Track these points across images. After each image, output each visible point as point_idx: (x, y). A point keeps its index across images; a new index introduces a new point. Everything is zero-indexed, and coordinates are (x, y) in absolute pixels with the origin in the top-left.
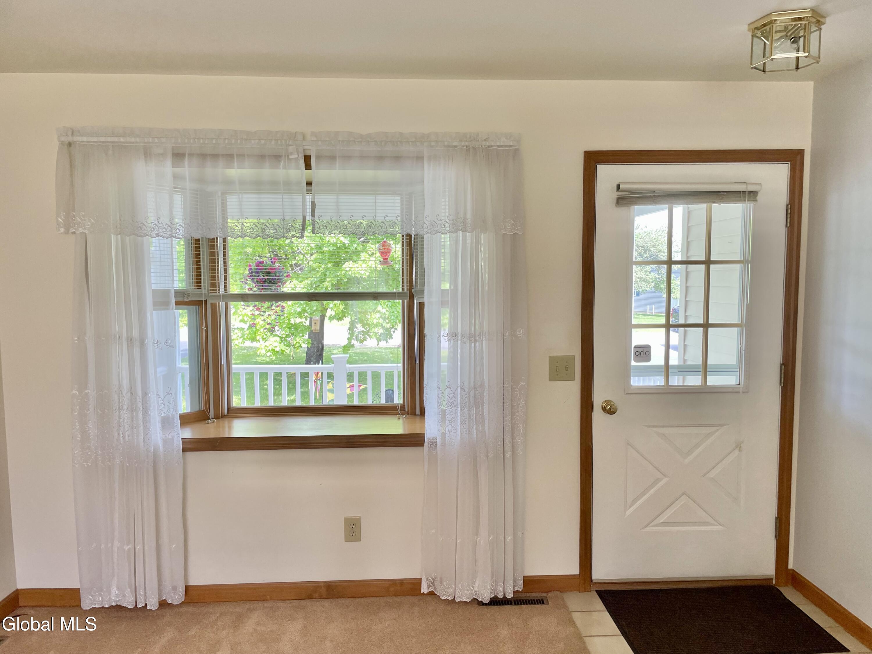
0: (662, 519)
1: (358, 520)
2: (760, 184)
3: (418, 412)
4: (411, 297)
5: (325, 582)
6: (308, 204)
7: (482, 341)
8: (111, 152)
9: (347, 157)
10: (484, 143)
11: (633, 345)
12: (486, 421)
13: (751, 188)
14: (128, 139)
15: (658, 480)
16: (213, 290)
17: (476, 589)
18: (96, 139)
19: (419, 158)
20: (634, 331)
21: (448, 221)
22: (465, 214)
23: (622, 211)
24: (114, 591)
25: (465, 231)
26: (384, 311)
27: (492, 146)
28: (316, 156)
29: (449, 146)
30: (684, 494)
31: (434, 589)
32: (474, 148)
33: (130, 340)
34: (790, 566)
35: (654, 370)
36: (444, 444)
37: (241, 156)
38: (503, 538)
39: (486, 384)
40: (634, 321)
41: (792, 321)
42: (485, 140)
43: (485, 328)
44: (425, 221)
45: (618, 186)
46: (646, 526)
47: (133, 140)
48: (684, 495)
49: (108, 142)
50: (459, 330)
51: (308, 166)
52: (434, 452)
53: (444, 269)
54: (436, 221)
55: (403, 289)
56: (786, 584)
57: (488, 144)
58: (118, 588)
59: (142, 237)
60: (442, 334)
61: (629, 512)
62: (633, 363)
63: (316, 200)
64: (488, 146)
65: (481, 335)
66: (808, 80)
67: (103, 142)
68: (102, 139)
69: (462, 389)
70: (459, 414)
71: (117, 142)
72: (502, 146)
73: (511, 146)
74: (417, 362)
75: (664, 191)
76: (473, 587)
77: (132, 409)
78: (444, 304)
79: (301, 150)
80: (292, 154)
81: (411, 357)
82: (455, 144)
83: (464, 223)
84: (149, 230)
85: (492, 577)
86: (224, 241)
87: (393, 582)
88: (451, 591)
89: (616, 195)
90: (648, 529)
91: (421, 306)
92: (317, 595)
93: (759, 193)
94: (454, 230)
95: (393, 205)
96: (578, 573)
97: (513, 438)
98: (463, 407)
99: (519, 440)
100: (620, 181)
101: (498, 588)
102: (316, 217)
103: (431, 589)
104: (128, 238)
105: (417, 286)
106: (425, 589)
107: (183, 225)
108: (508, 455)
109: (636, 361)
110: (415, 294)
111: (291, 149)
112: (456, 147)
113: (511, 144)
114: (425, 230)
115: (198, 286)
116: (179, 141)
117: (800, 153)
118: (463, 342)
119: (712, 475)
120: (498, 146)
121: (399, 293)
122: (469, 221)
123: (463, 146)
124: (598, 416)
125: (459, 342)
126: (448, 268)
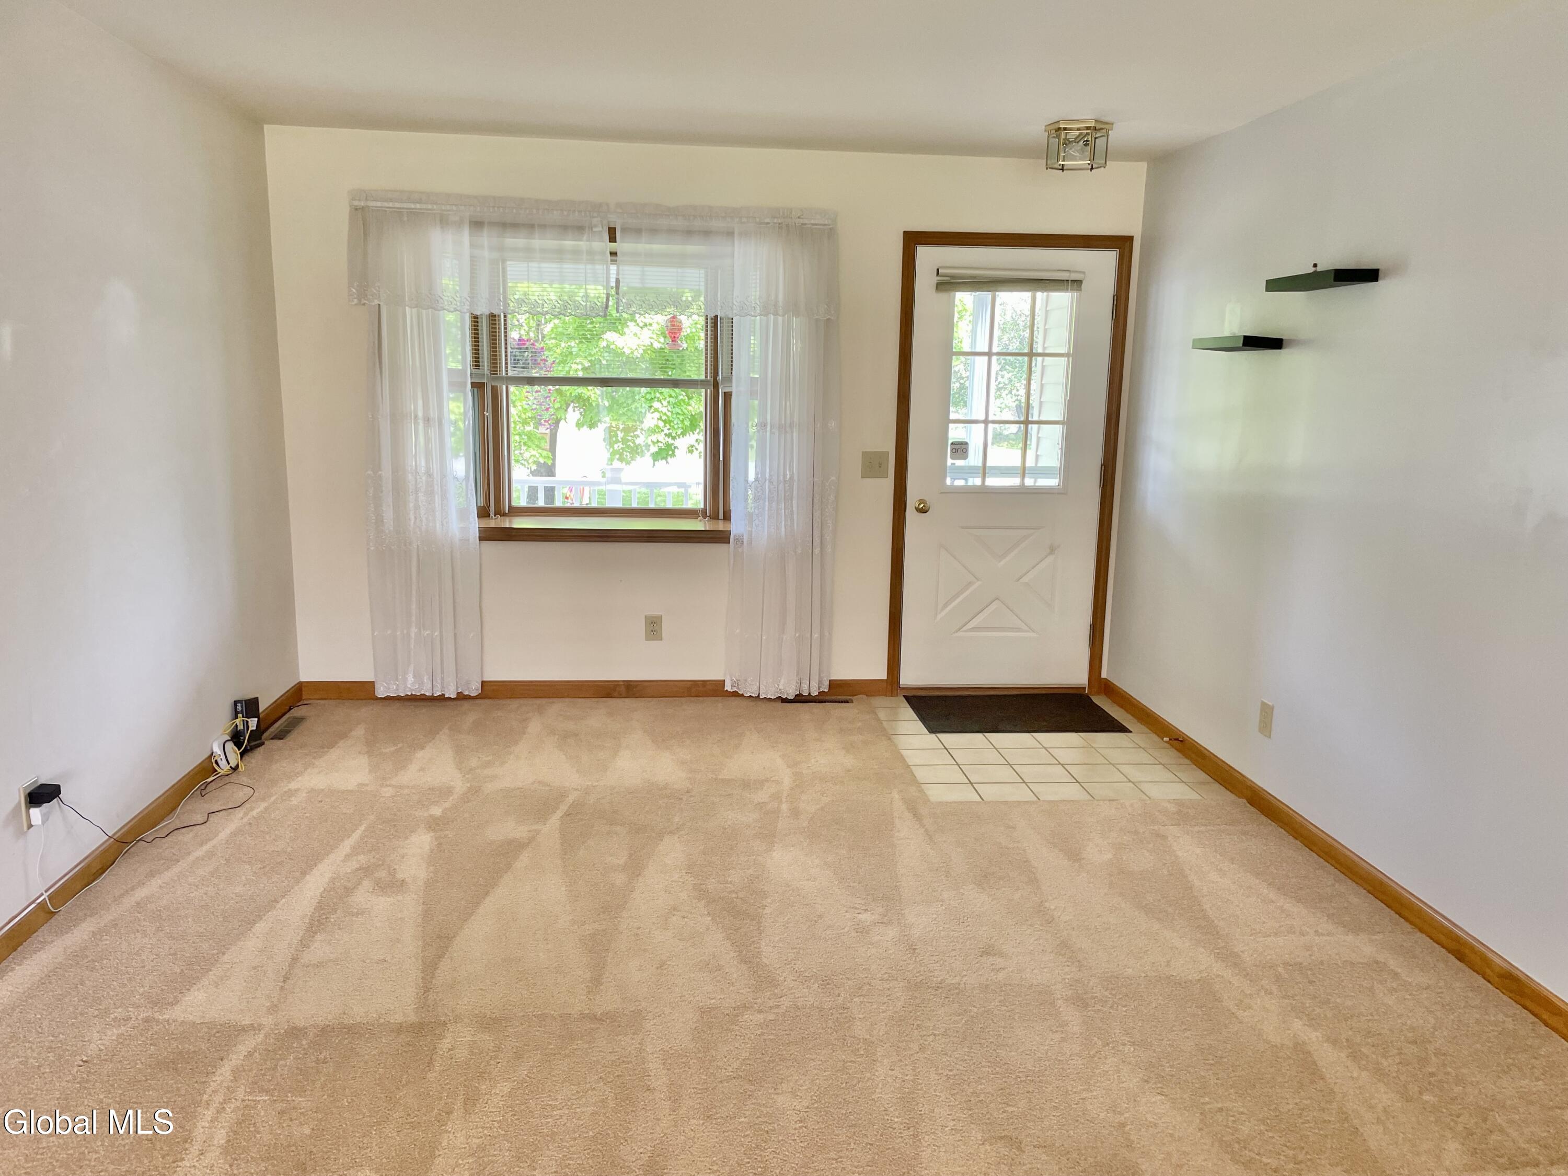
0: (972, 625)
1: (660, 618)
2: (1084, 273)
3: (721, 516)
4: (716, 385)
5: (624, 681)
6: (612, 280)
7: (792, 432)
8: (405, 219)
9: (654, 231)
10: (798, 221)
11: (950, 442)
12: (795, 517)
13: (1074, 276)
14: (424, 206)
15: (970, 584)
16: (494, 371)
17: (781, 687)
18: (391, 205)
19: (730, 234)
20: (951, 426)
21: (758, 303)
22: (777, 296)
23: (943, 296)
24: (411, 679)
25: (776, 314)
26: (665, 410)
27: (805, 224)
28: (621, 229)
29: (761, 223)
30: (997, 599)
31: (738, 688)
32: (787, 226)
33: (427, 420)
34: (1104, 675)
35: (972, 471)
36: (750, 542)
37: (543, 227)
38: (809, 636)
39: (796, 478)
40: (953, 416)
41: (1113, 421)
42: (799, 218)
43: (796, 419)
44: (735, 303)
45: (938, 270)
46: (957, 631)
47: (430, 207)
48: (997, 601)
49: (403, 208)
50: (769, 421)
51: (613, 239)
52: (740, 550)
53: (754, 351)
54: (746, 303)
55: (706, 377)
56: (1098, 693)
57: (801, 221)
58: (414, 677)
59: (439, 310)
60: (750, 424)
61: (939, 616)
62: (950, 461)
63: (620, 277)
64: (802, 224)
65: (791, 426)
66: (1141, 161)
67: (398, 208)
68: (397, 205)
69: (770, 482)
70: (767, 509)
71: (413, 209)
72: (816, 225)
73: (825, 225)
74: (721, 459)
75: (986, 278)
76: (778, 685)
77: (430, 493)
78: (753, 394)
79: (605, 222)
80: (596, 226)
81: (715, 455)
82: (767, 220)
83: (776, 305)
84: (446, 303)
85: (797, 675)
86: (505, 316)
87: (695, 683)
88: (756, 688)
89: (935, 279)
90: (960, 634)
91: (728, 396)
92: (616, 694)
93: (1084, 282)
94: (765, 312)
95: (698, 279)
96: (886, 678)
97: (822, 536)
98: (771, 501)
99: (828, 537)
100: (940, 265)
101: (803, 685)
102: (621, 294)
103: (735, 689)
104: (424, 311)
105: (722, 373)
106: (728, 687)
107: (469, 299)
108: (817, 551)
109: (952, 458)
110: (720, 383)
111: (595, 221)
112: (768, 223)
113: (826, 223)
114: (734, 311)
115: (476, 366)
116: (478, 209)
117: (1130, 239)
118: (772, 433)
119: (1025, 579)
120: (813, 224)
121: (702, 381)
122: (780, 304)
123: (776, 223)
124: (911, 517)
125: (768, 434)
126: (758, 354)
